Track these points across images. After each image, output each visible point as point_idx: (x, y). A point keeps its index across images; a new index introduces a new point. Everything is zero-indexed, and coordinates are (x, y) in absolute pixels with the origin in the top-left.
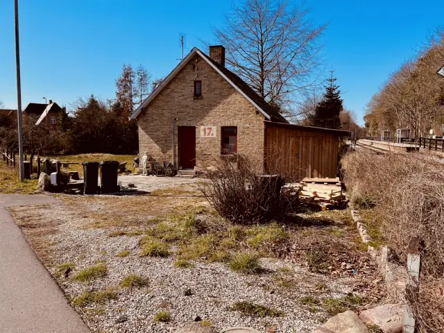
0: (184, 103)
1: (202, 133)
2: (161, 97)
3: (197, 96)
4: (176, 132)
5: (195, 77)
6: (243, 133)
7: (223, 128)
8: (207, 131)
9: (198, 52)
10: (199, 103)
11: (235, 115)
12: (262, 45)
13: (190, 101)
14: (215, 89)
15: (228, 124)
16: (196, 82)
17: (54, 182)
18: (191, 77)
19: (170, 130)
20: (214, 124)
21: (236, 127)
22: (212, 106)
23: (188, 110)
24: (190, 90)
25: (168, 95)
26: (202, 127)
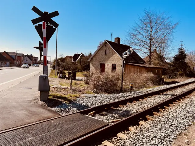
0: (103, 56)
1: (107, 66)
2: (97, 55)
3: (106, 54)
4: (100, 65)
5: (105, 49)
6: (118, 66)
7: (112, 64)
8: (108, 65)
9: (106, 41)
10: (106, 56)
11: (116, 60)
12: (151, 32)
13: (104, 56)
14: (111, 52)
15: (114, 63)
16: (106, 50)
17: (61, 76)
18: (104, 49)
19: (98, 64)
20: (110, 63)
21: (116, 64)
22: (109, 57)
23: (103, 58)
24: (104, 53)
25: (98, 54)
26: (107, 64)
